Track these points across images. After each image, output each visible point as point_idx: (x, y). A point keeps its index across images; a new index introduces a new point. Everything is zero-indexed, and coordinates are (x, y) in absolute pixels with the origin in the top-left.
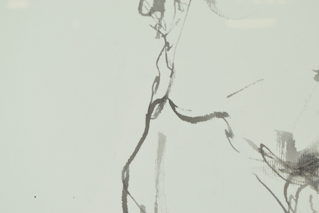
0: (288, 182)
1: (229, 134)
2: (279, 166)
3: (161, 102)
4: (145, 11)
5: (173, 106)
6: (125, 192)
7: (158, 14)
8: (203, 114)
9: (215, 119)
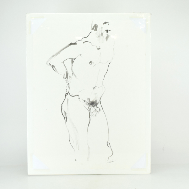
0: (89, 106)
1: (79, 99)
2: (87, 104)
3: (68, 93)
4: (64, 78)
5: (70, 94)
6: (62, 109)
7: (67, 78)
8: (75, 95)
9: (77, 96)
